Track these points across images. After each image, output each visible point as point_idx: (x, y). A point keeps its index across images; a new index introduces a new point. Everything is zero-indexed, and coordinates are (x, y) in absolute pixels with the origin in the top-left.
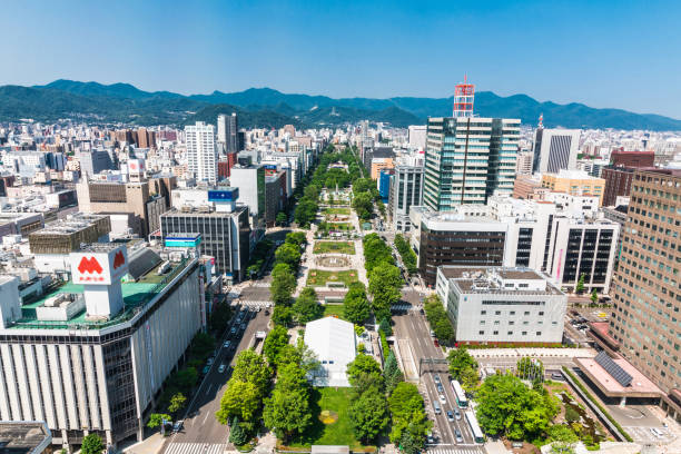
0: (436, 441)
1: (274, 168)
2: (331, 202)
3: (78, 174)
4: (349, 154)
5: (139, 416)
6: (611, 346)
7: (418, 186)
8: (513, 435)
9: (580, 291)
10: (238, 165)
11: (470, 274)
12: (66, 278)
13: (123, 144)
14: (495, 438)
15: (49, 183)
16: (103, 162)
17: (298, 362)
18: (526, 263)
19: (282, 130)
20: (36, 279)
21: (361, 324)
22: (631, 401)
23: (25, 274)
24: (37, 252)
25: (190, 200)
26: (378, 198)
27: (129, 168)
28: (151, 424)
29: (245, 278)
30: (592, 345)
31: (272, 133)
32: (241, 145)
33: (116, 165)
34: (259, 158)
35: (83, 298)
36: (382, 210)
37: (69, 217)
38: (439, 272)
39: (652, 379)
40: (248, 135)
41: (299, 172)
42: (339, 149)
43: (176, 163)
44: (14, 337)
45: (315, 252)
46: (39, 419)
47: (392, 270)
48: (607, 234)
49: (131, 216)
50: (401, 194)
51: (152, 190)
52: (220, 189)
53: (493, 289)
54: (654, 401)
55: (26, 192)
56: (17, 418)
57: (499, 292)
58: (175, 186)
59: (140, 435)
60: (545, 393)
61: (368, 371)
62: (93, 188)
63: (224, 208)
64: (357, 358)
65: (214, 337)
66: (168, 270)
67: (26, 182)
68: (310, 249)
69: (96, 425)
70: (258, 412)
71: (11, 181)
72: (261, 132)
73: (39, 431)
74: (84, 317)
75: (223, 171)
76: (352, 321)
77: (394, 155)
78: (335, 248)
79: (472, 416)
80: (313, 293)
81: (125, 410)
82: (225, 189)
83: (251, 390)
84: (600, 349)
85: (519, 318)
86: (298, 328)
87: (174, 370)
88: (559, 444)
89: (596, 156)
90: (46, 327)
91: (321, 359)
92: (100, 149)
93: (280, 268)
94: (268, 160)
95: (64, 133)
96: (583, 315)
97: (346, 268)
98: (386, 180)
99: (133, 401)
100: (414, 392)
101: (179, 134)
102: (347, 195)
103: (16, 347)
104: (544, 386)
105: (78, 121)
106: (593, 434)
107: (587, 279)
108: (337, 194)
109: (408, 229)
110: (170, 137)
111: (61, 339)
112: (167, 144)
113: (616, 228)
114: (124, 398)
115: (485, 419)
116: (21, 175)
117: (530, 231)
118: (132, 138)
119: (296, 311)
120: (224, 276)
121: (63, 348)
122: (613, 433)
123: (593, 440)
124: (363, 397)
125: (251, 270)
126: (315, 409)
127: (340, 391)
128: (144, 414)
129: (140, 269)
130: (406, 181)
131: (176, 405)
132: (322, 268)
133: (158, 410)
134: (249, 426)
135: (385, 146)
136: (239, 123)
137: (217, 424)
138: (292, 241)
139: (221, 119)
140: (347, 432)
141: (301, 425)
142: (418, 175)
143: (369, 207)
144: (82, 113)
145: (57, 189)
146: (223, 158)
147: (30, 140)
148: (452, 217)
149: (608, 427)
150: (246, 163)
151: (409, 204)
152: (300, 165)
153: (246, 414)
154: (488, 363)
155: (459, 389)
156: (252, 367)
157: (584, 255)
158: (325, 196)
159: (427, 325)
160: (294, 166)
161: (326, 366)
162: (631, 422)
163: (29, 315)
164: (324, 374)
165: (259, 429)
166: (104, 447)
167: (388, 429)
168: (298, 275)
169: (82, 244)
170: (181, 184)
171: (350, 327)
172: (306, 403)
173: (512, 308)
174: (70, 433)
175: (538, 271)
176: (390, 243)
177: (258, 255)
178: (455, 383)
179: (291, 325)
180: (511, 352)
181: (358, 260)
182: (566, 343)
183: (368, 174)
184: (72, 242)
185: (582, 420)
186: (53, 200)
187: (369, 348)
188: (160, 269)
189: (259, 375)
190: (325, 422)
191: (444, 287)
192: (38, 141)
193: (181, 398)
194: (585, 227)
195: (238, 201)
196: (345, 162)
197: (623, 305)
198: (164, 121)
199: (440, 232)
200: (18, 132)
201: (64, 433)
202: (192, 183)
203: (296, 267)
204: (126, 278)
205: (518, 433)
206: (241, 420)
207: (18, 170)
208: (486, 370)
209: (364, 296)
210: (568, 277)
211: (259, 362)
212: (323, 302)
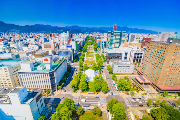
0: (110, 91)
1: (78, 41)
2: (89, 48)
3: (41, 43)
4: (92, 38)
5: (56, 86)
6: (141, 74)
7: (106, 44)
8: (124, 90)
9: (136, 64)
10: (72, 41)
11: (116, 61)
12: (41, 62)
13: (49, 37)
14: (120, 90)
15: (36, 44)
16: (46, 40)
17: (84, 77)
18: (126, 59)
19: (79, 34)
20: (36, 62)
21: (96, 70)
22: (145, 84)
23: (34, 62)
24: (36, 57)
25: (63, 47)
26: (98, 47)
27: (51, 41)
28: (59, 88)
29: (74, 62)
30: (138, 74)
31: (77, 34)
32: (72, 37)
33: (48, 41)
34: (75, 39)
35: (45, 66)
36: (99, 49)
37: (41, 51)
38: (110, 61)
39: (149, 80)
40: (73, 35)
41: (83, 42)
42: (90, 38)
43: (59, 40)
44: (33, 73)
45: (87, 57)
46: (39, 87)
47: (101, 60)
48: (142, 54)
49: (52, 50)
50: (103, 46)
51: (56, 46)
52: (68, 45)
53: (120, 64)
54: (149, 84)
55: (32, 46)
56: (35, 87)
57: (121, 64)
58: (60, 45)
59: (57, 90)
60: (129, 83)
61: (97, 79)
62: (45, 45)
63: (69, 49)
64: (95, 76)
65: (69, 73)
66: (60, 60)
67: (32, 44)
68: (85, 56)
69: (49, 88)
70: (78, 86)
71: (29, 44)
72: (75, 34)
73: (39, 89)
74: (46, 69)
75: (69, 42)
76: (94, 70)
77: (101, 39)
78: (90, 56)
79: (116, 87)
80: (86, 65)
81: (54, 86)
82: (70, 45)
83: (76, 82)
84: (140, 75)
85: (125, 69)
86: (84, 71)
87: (62, 79)
88: (132, 91)
89: (139, 39)
90: (39, 71)
91: (89, 77)
92: (45, 38)
93: (80, 60)
94: (77, 40)
95: (38, 35)
96: (136, 69)
97: (92, 60)
98: (99, 44)
99: (55, 84)
100: (106, 83)
101: (60, 35)
102: (92, 46)
103: (34, 75)
104: (129, 81)
105: (40, 32)
106: (138, 90)
107: (137, 62)
108: (90, 46)
109: (104, 53)
110: (58, 35)
111: (42, 73)
112: (58, 37)
113: (143, 52)
114: (54, 84)
115: (119, 87)
116: (31, 43)
117: (127, 53)
118: (51, 36)
119: (84, 68)
120: (70, 62)
121: (42, 75)
122: (141, 89)
123: (138, 91)
124: (96, 83)
125: (75, 60)
126: (88, 85)
127: (92, 82)
128: (57, 86)
129: (55, 61)
130: (103, 44)
131: (63, 85)
132: (88, 60)
133: (59, 86)
134: (76, 88)
135: (99, 37)
136: (71, 32)
137: (70, 88)
138: (82, 55)
139: (68, 32)
140: (94, 89)
141: (85, 88)
142: (106, 43)
143: (96, 49)
144: (41, 30)
145: (38, 45)
146: (68, 39)
147: (31, 36)
148: (112, 50)
149: (140, 88)
150: (73, 40)
151: (104, 48)
152: (83, 41)
153: (76, 86)
154: (119, 77)
155: (114, 82)
156: (76, 78)
157: (137, 58)
158: (88, 46)
159: (108, 70)
160: (82, 41)
161: (89, 78)
162: (145, 88)
163: (36, 69)
164: (89, 79)
165: (78, 89)
166: (50, 92)
167: (101, 89)
168: (83, 62)
169: (44, 56)
170: (61, 44)
171: (93, 71)
172: (86, 85)
173: (124, 67)
174: (44, 90)
175: (128, 60)
176: (101, 56)
177: (76, 58)
178: (113, 81)
179: (83, 71)
180: (123, 75)
181: (95, 59)
182: (133, 74)
183: (96, 42)
184: (42, 55)
185: (136, 87)
186: (37, 48)
187: (97, 75)
188: (59, 60)
189: (78, 79)
190: (90, 88)
191: (111, 63)
192: (33, 36)
193: (64, 84)
194: (137, 52)
195: (72, 47)
196: (91, 40)
197: (144, 67)
198: (57, 32)
199: (110, 53)
200: (29, 34)
201: (43, 90)
202: (63, 44)
203: (83, 60)
204: (53, 62)
205: (124, 89)
206: (75, 87)
207: (30, 42)
208: (119, 78)
209: (96, 65)
210: (134, 62)
211: (77, 77)
212: (88, 66)
